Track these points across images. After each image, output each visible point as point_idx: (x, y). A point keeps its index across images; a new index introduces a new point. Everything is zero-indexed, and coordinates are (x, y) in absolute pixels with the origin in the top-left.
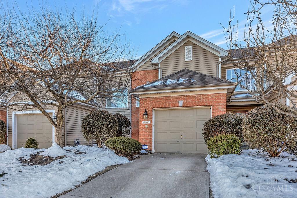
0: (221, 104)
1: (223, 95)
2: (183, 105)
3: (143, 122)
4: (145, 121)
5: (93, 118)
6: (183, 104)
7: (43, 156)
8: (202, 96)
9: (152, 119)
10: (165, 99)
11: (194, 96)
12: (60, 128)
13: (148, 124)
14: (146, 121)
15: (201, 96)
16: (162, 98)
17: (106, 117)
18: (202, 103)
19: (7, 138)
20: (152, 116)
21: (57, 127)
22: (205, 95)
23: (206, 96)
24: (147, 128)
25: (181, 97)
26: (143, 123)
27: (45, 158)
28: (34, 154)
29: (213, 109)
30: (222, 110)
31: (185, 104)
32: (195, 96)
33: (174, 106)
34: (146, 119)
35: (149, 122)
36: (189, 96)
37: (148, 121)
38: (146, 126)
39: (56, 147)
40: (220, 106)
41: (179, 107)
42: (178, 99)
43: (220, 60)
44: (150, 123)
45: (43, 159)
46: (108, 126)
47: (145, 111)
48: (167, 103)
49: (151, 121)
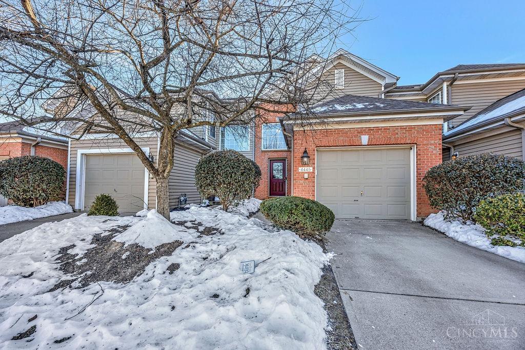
0: (433, 142)
1: (435, 128)
2: (368, 142)
3: (300, 168)
4: (303, 168)
5: (217, 161)
6: (369, 140)
7: (123, 244)
8: (401, 128)
9: (314, 164)
10: (338, 134)
11: (386, 129)
12: (164, 178)
13: (308, 173)
14: (306, 168)
15: (398, 129)
16: (331, 131)
17: (238, 159)
18: (400, 141)
19: (68, 191)
20: (314, 159)
21: (158, 175)
22: (405, 127)
23: (407, 129)
24: (307, 179)
25: (364, 130)
26: (300, 171)
27: (128, 253)
28: (102, 235)
29: (419, 150)
30: (434, 152)
31: (372, 141)
32: (388, 129)
33: (354, 145)
34: (304, 164)
35: (311, 169)
36: (378, 129)
37: (308, 168)
38: (306, 176)
39: (156, 220)
40: (431, 144)
41: (362, 145)
42: (358, 133)
43: (383, 89)
44: (311, 171)
45: (124, 257)
46: (242, 174)
47: (305, 152)
48: (342, 138)
49: (314, 168)
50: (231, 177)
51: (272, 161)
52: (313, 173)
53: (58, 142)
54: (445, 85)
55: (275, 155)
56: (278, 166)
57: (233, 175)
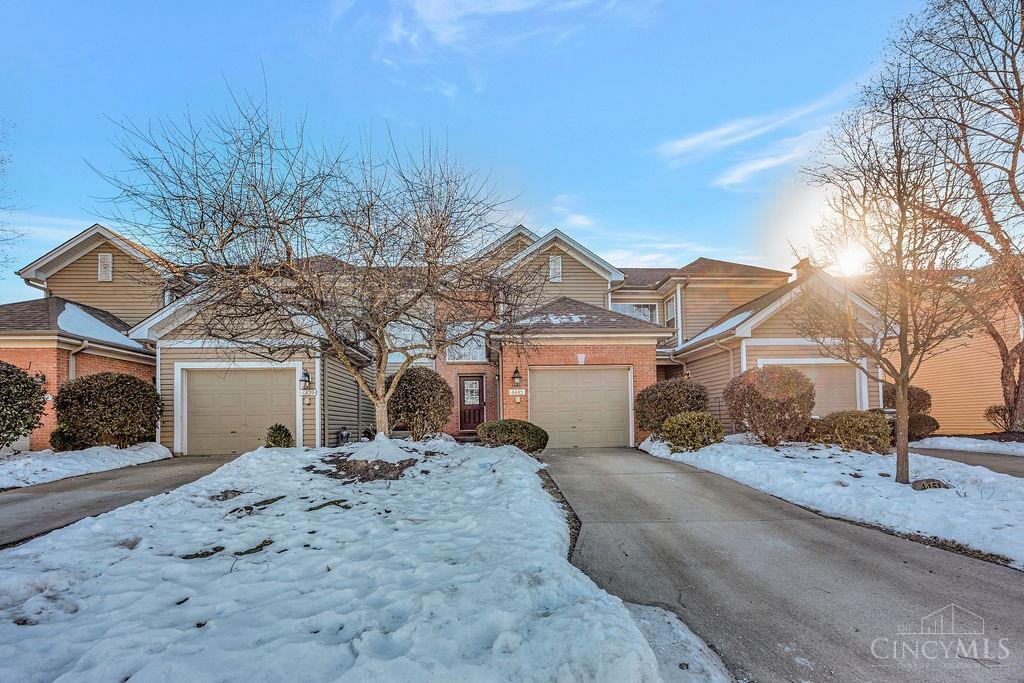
0: (648, 363)
1: (650, 348)
2: (585, 361)
3: (511, 391)
4: (515, 390)
6: (586, 359)
9: (527, 385)
13: (520, 396)
14: (518, 390)
15: (615, 348)
18: (617, 361)
20: (526, 380)
22: (622, 346)
23: (624, 349)
24: (519, 402)
25: (581, 348)
26: (510, 394)
29: (635, 371)
30: (649, 373)
31: (589, 360)
32: (604, 348)
33: (569, 364)
34: (517, 386)
35: (523, 392)
36: (595, 347)
37: (520, 390)
38: (518, 399)
40: (646, 366)
41: (579, 365)
42: (575, 350)
43: (610, 287)
47: (516, 371)
48: (556, 357)
49: (527, 390)
50: (429, 401)
51: (463, 378)
52: (526, 395)
53: (108, 346)
54: (679, 287)
55: (468, 370)
56: (472, 386)
57: (431, 399)
